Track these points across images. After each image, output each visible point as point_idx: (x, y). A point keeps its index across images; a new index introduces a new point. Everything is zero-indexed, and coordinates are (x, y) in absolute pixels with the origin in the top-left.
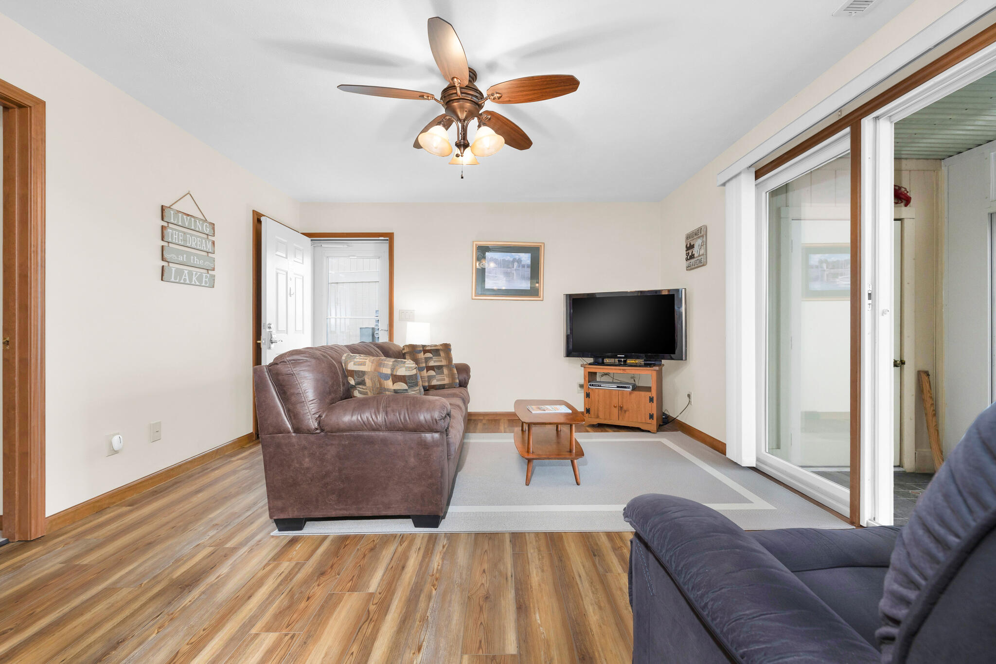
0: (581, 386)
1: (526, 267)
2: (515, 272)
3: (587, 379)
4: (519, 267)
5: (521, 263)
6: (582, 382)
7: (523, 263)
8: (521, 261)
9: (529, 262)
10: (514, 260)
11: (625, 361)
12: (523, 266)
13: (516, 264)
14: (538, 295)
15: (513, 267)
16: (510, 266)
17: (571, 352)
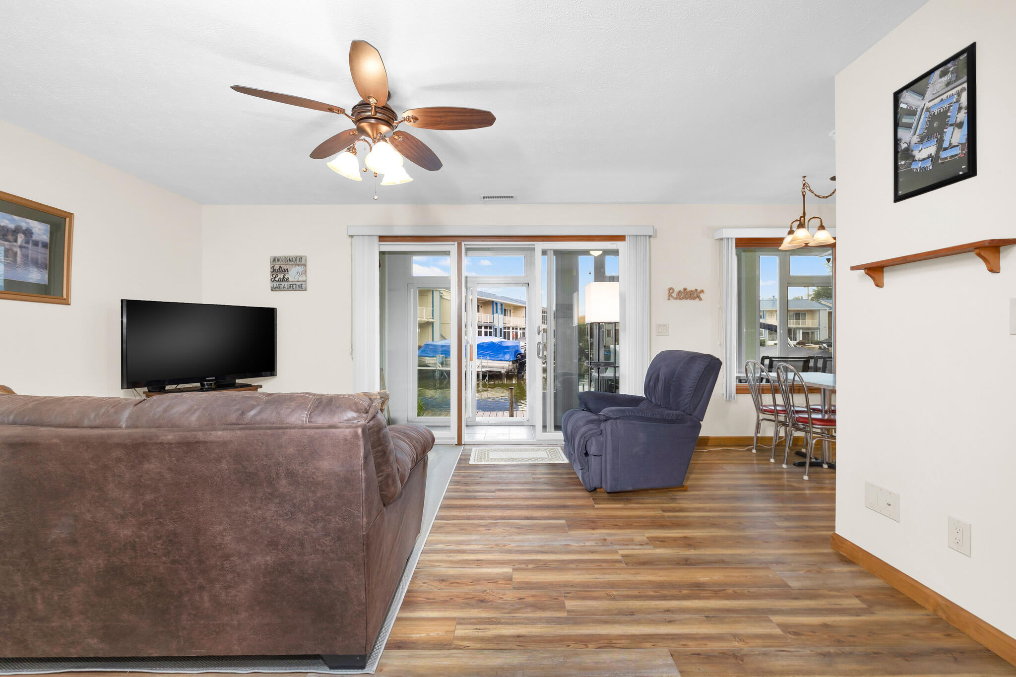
1: (40, 245)
2: (18, 250)
4: (27, 243)
5: (31, 237)
7: (35, 237)
8: (32, 233)
9: (46, 238)
10: (16, 231)
12: (36, 243)
13: (21, 238)
15: (16, 241)
16: (10, 238)
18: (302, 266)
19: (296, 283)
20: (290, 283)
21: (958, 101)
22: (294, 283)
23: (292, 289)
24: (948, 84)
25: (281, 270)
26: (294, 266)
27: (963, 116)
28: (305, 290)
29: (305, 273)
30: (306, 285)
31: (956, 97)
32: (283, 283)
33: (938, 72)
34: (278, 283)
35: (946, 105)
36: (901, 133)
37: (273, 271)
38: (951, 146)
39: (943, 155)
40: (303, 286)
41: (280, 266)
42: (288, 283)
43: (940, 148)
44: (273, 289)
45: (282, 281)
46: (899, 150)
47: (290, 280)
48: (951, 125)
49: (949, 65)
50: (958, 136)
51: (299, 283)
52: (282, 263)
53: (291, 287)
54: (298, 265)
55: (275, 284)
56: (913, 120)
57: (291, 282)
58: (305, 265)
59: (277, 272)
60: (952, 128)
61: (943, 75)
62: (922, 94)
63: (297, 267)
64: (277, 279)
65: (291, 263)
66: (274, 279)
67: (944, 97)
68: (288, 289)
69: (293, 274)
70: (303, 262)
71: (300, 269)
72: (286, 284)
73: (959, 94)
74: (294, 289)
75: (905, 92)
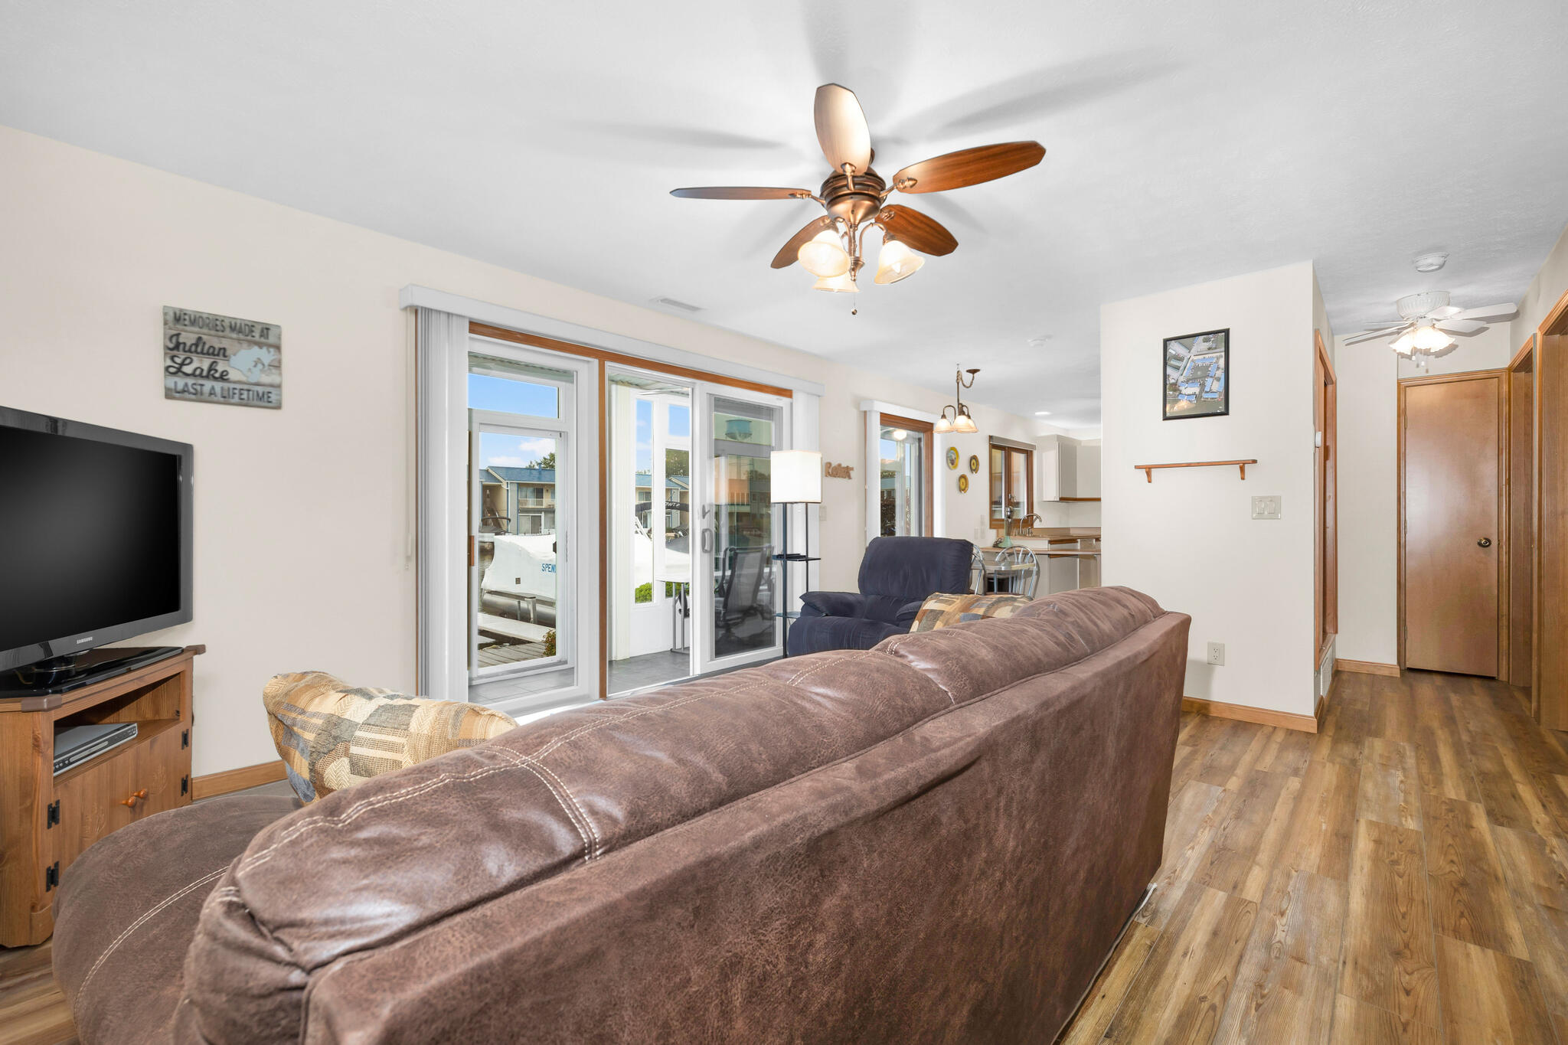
18: (272, 350)
19: (251, 387)
20: (232, 386)
21: (1216, 362)
22: (246, 387)
23: (236, 399)
24: (1209, 349)
25: (198, 347)
26: (245, 345)
27: (1220, 374)
28: (278, 407)
29: (277, 366)
30: (280, 395)
31: (1216, 359)
32: (208, 385)
33: (1202, 338)
34: (190, 381)
35: (1208, 363)
36: (1169, 371)
37: (177, 347)
38: (1211, 391)
39: (1205, 396)
40: (273, 397)
41: (200, 339)
42: (226, 385)
43: (1202, 390)
44: (170, 394)
45: (207, 377)
46: (1168, 382)
47: (233, 375)
48: (1211, 377)
49: (1211, 336)
50: (1218, 386)
51: (260, 389)
52: (205, 330)
53: (237, 396)
54: (260, 345)
55: (181, 382)
56: (1181, 364)
57: (235, 382)
58: (278, 348)
59: (190, 351)
60: (1211, 379)
61: (1205, 341)
62: (1189, 349)
63: (256, 348)
64: (188, 369)
65: (234, 335)
66: (179, 370)
67: (1207, 356)
68: (226, 399)
69: (242, 364)
70: (272, 340)
71: (266, 356)
72: (218, 386)
73: (1218, 358)
74: (244, 402)
75: (1173, 341)
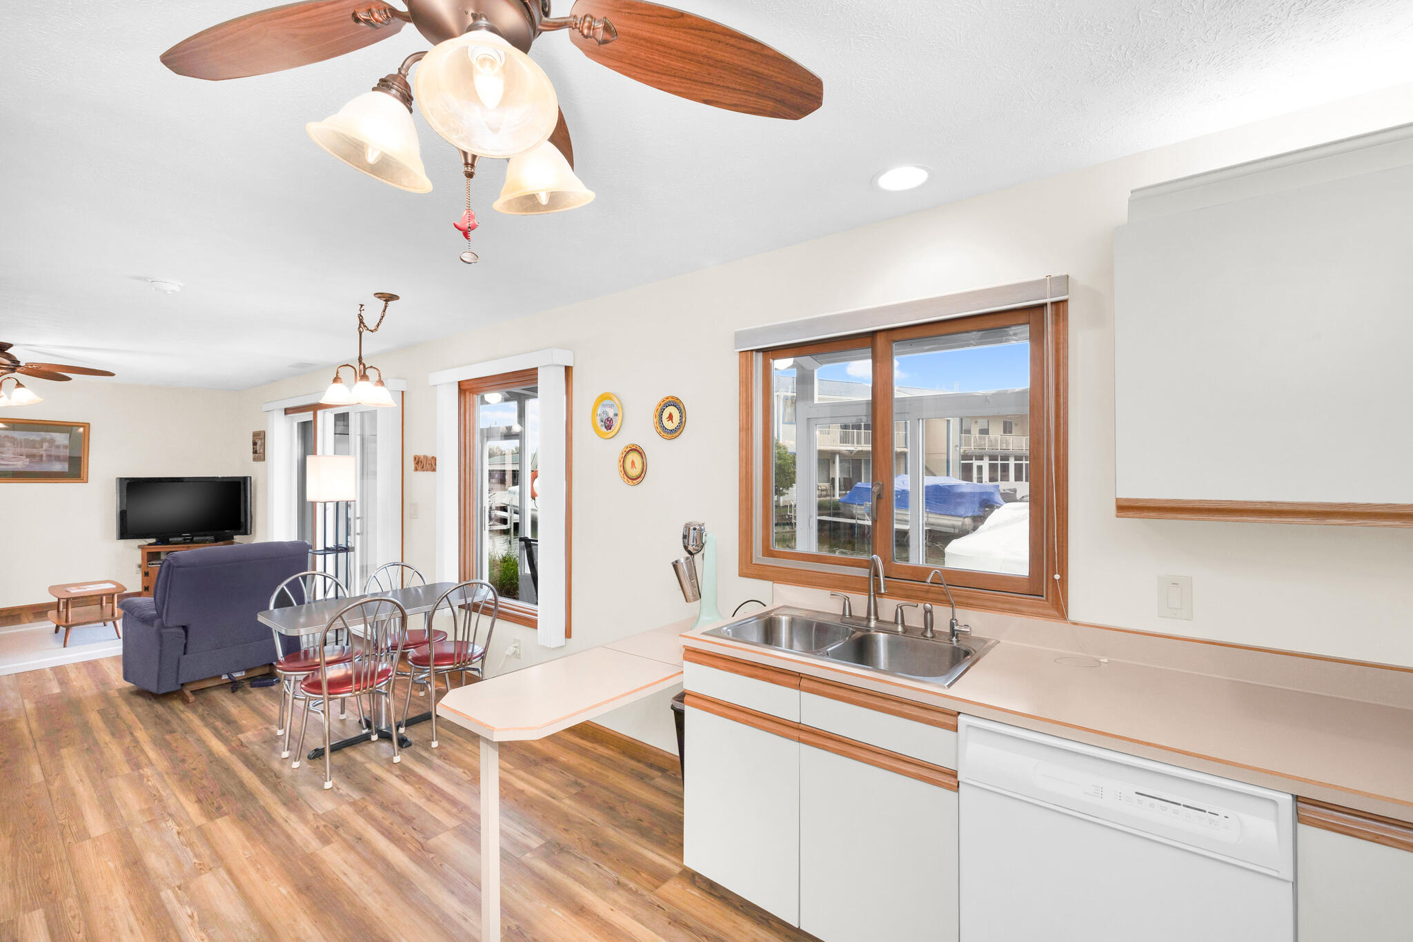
0: (140, 566)
1: (61, 447)
2: (44, 453)
3: (146, 558)
4: (51, 447)
5: (55, 443)
6: (140, 562)
7: (57, 443)
8: (55, 441)
9: (66, 442)
10: (43, 441)
11: (192, 539)
12: (58, 447)
13: (45, 445)
14: (80, 477)
15: (42, 447)
16: (38, 446)
17: (125, 532)
